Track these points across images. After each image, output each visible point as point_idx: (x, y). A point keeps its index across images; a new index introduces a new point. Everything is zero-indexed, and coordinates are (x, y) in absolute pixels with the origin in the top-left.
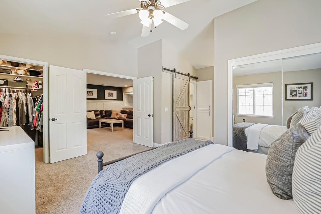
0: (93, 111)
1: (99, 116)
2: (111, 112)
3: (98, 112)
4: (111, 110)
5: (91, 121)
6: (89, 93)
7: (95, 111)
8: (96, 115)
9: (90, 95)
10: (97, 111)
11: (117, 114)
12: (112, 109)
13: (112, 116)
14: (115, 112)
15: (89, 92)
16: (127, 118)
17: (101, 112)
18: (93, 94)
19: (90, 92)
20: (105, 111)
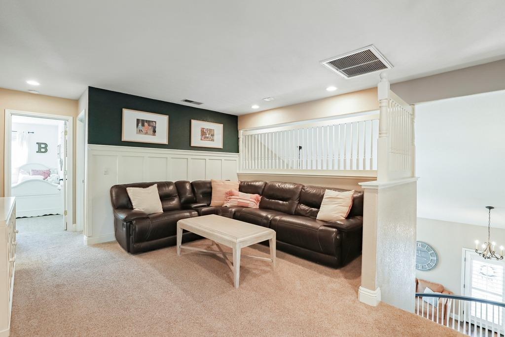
0: (152, 184)
1: (173, 200)
2: (211, 188)
3: (171, 188)
4: (208, 179)
5: (146, 223)
6: (143, 125)
7: (161, 185)
8: (164, 198)
9: (146, 133)
10: (168, 184)
11: (230, 194)
12: (214, 179)
13: (215, 202)
14: (221, 189)
15: (143, 122)
16: (263, 207)
17: (180, 185)
18: (154, 131)
19: (146, 124)
20: (193, 185)
